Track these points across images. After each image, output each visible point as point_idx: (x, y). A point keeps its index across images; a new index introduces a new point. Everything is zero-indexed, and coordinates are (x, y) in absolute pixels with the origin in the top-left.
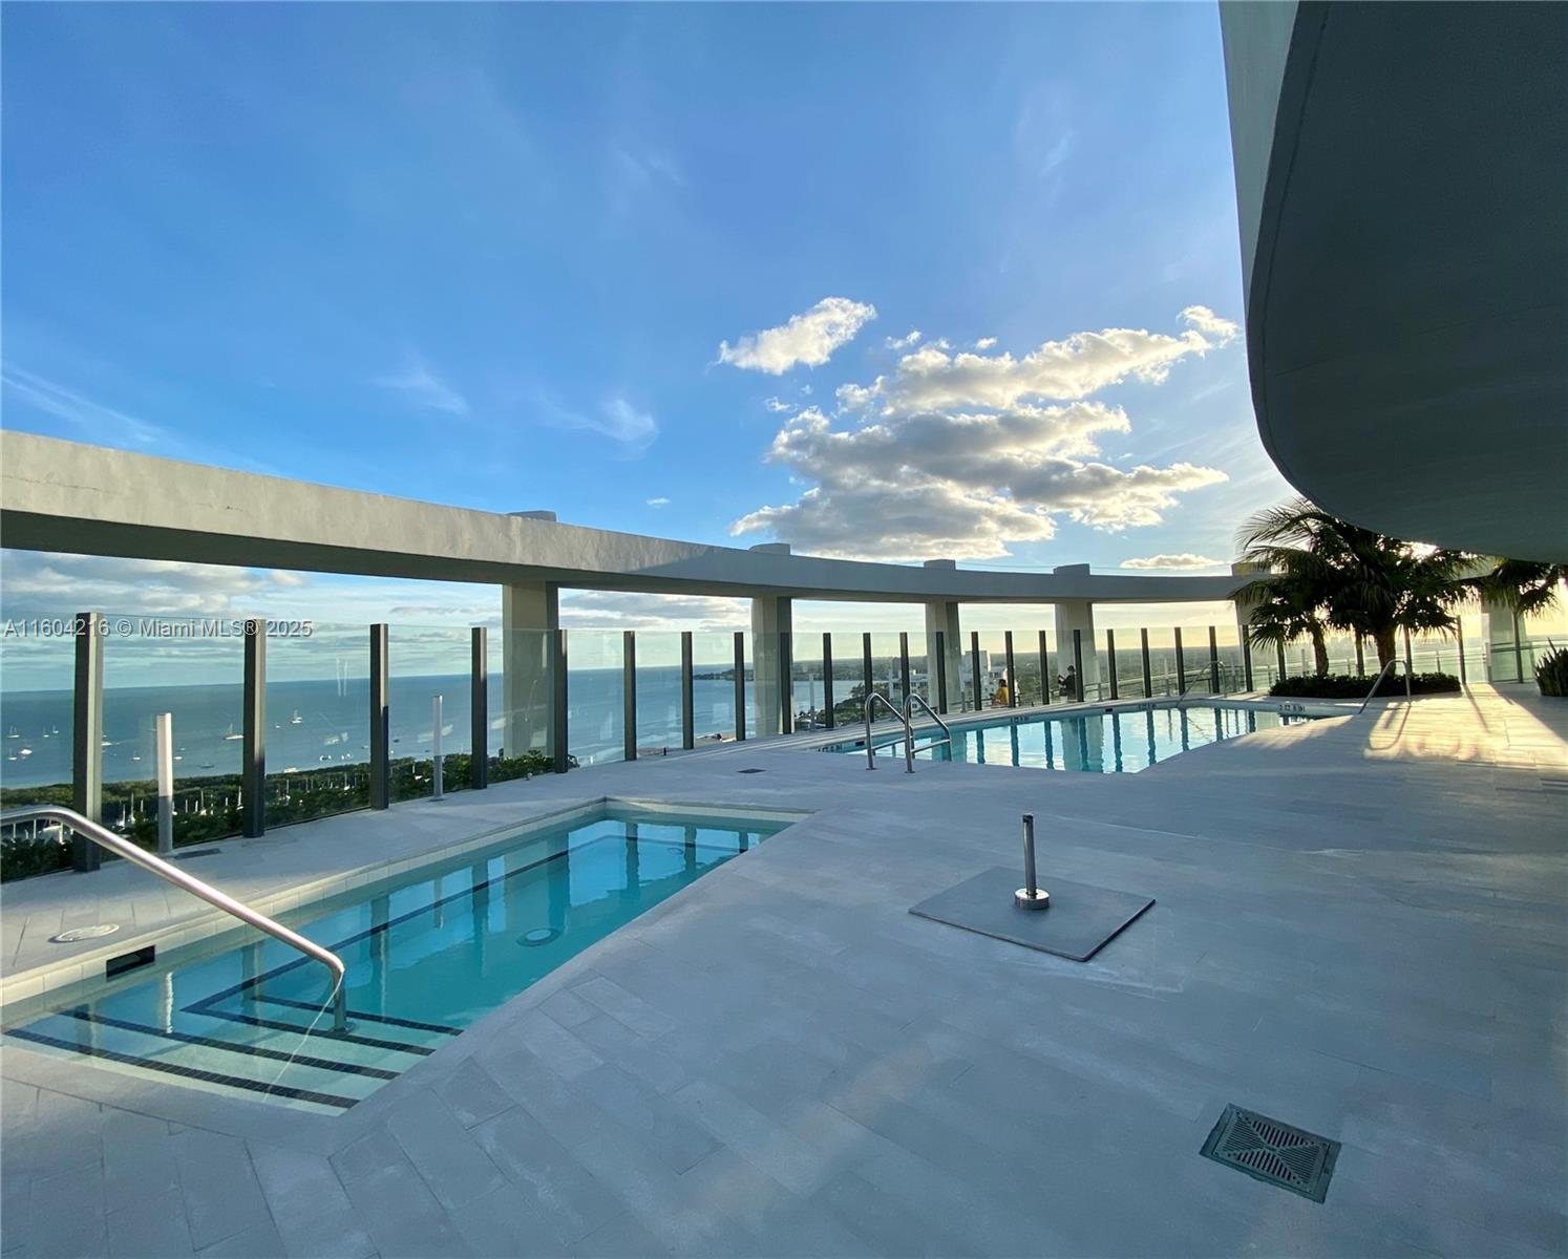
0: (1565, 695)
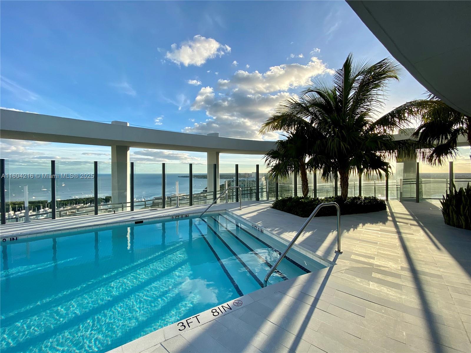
0: (467, 228)
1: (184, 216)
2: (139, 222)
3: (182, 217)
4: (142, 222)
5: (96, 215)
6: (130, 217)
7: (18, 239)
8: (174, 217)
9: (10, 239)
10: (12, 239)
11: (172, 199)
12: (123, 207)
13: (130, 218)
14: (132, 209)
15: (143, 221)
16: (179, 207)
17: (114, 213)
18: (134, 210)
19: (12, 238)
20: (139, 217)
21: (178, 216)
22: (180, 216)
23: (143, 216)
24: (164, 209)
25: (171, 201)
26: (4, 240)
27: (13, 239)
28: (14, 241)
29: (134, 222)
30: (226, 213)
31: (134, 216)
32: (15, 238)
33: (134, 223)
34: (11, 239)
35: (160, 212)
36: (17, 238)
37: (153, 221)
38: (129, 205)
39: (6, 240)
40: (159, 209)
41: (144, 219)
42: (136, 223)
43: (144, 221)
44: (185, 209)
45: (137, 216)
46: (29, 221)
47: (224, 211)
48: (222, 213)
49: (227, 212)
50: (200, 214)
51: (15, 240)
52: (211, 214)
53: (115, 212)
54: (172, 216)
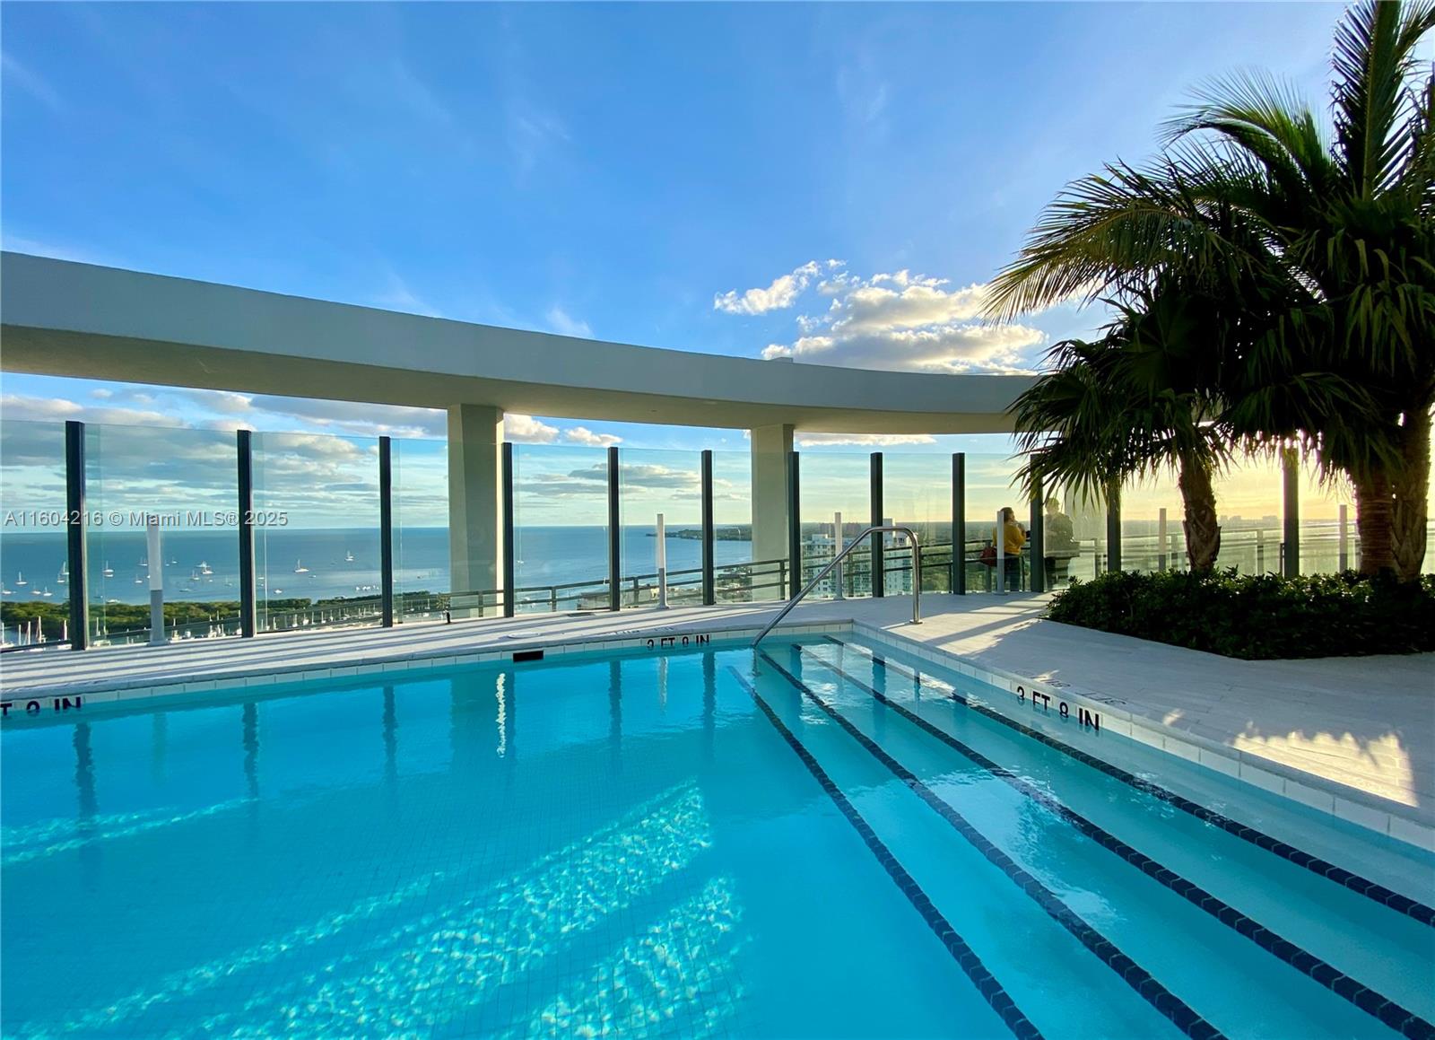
1: (692, 639)
2: (529, 656)
3: (685, 642)
4: (538, 656)
5: (387, 626)
6: (496, 636)
7: (82, 702)
8: (657, 641)
9: (53, 706)
10: (61, 704)
11: (642, 583)
12: (481, 606)
13: (496, 639)
14: (509, 612)
15: (541, 653)
16: (667, 608)
17: (446, 621)
18: (515, 616)
19: (61, 699)
20: (529, 637)
21: (671, 639)
22: (679, 640)
23: (542, 635)
24: (618, 612)
25: (637, 589)
26: (33, 707)
27: (66, 703)
28: (72, 710)
29: (509, 656)
30: (853, 633)
31: (511, 634)
32: (73, 701)
33: (512, 657)
34: (57, 702)
35: (603, 624)
36: (78, 700)
37: (579, 655)
38: (500, 598)
39: (42, 706)
40: (598, 613)
41: (548, 644)
42: (518, 658)
43: (547, 652)
44: (691, 615)
45: (522, 634)
46: (162, 642)
47: (846, 627)
48: (837, 634)
49: (856, 629)
50: (754, 634)
51: (75, 709)
52: (793, 636)
53: (451, 621)
54: (650, 637)
